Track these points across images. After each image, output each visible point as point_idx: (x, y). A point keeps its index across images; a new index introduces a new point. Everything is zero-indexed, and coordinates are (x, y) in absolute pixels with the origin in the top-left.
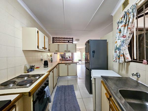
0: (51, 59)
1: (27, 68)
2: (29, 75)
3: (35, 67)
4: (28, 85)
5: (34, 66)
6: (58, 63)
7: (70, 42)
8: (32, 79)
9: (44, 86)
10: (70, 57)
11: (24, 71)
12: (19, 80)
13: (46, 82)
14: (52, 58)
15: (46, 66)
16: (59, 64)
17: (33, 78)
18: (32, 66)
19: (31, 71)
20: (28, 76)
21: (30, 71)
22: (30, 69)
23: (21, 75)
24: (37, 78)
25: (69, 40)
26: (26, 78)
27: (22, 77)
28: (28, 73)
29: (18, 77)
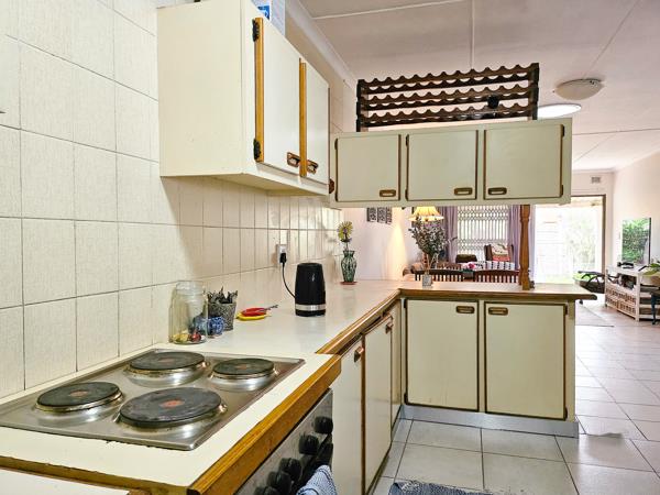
0: (348, 255)
1: (187, 305)
2: (199, 358)
3: (241, 305)
4: (188, 430)
5: (229, 300)
6: (402, 292)
7: (508, 104)
8: (217, 387)
9: (296, 463)
10: (497, 250)
11: (171, 323)
12: (135, 382)
13: (312, 432)
14: (351, 247)
15: (313, 308)
16: (405, 296)
17: (224, 382)
18: (221, 298)
19: (211, 333)
20: (193, 364)
21: (202, 332)
22: (206, 320)
23: (150, 354)
24: (252, 383)
25: (494, 87)
26: (177, 378)
27: (156, 363)
28: (192, 340)
29: (132, 366)
